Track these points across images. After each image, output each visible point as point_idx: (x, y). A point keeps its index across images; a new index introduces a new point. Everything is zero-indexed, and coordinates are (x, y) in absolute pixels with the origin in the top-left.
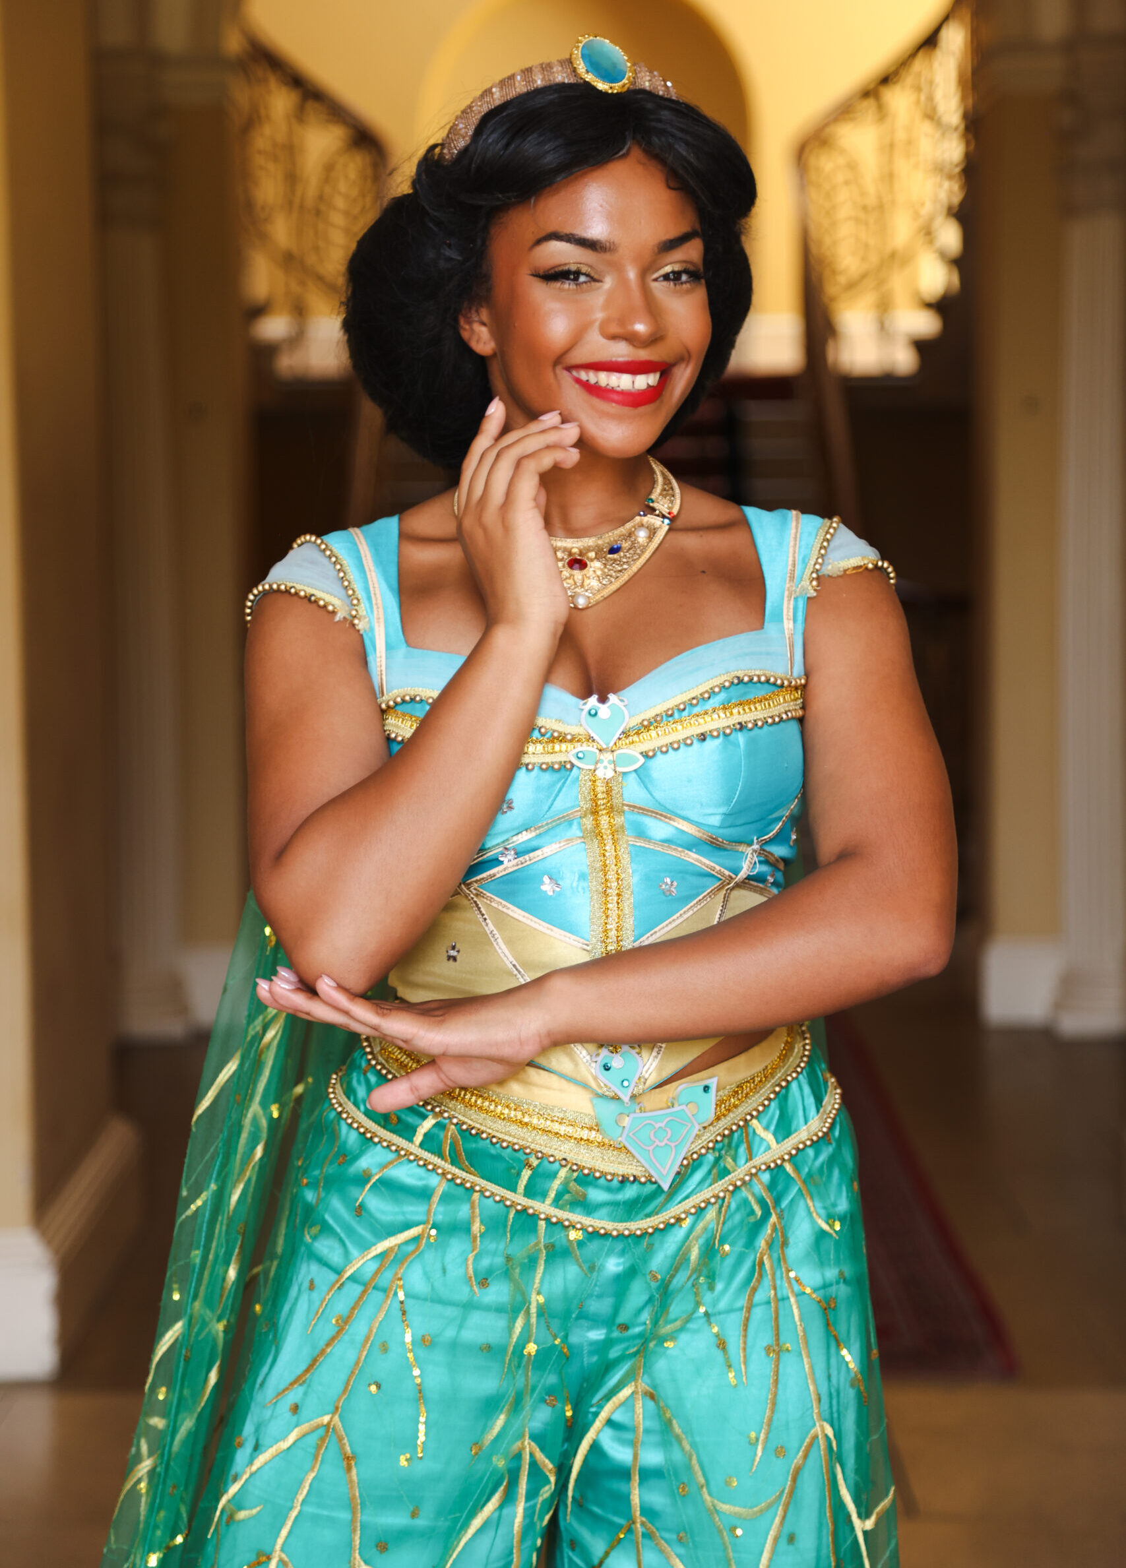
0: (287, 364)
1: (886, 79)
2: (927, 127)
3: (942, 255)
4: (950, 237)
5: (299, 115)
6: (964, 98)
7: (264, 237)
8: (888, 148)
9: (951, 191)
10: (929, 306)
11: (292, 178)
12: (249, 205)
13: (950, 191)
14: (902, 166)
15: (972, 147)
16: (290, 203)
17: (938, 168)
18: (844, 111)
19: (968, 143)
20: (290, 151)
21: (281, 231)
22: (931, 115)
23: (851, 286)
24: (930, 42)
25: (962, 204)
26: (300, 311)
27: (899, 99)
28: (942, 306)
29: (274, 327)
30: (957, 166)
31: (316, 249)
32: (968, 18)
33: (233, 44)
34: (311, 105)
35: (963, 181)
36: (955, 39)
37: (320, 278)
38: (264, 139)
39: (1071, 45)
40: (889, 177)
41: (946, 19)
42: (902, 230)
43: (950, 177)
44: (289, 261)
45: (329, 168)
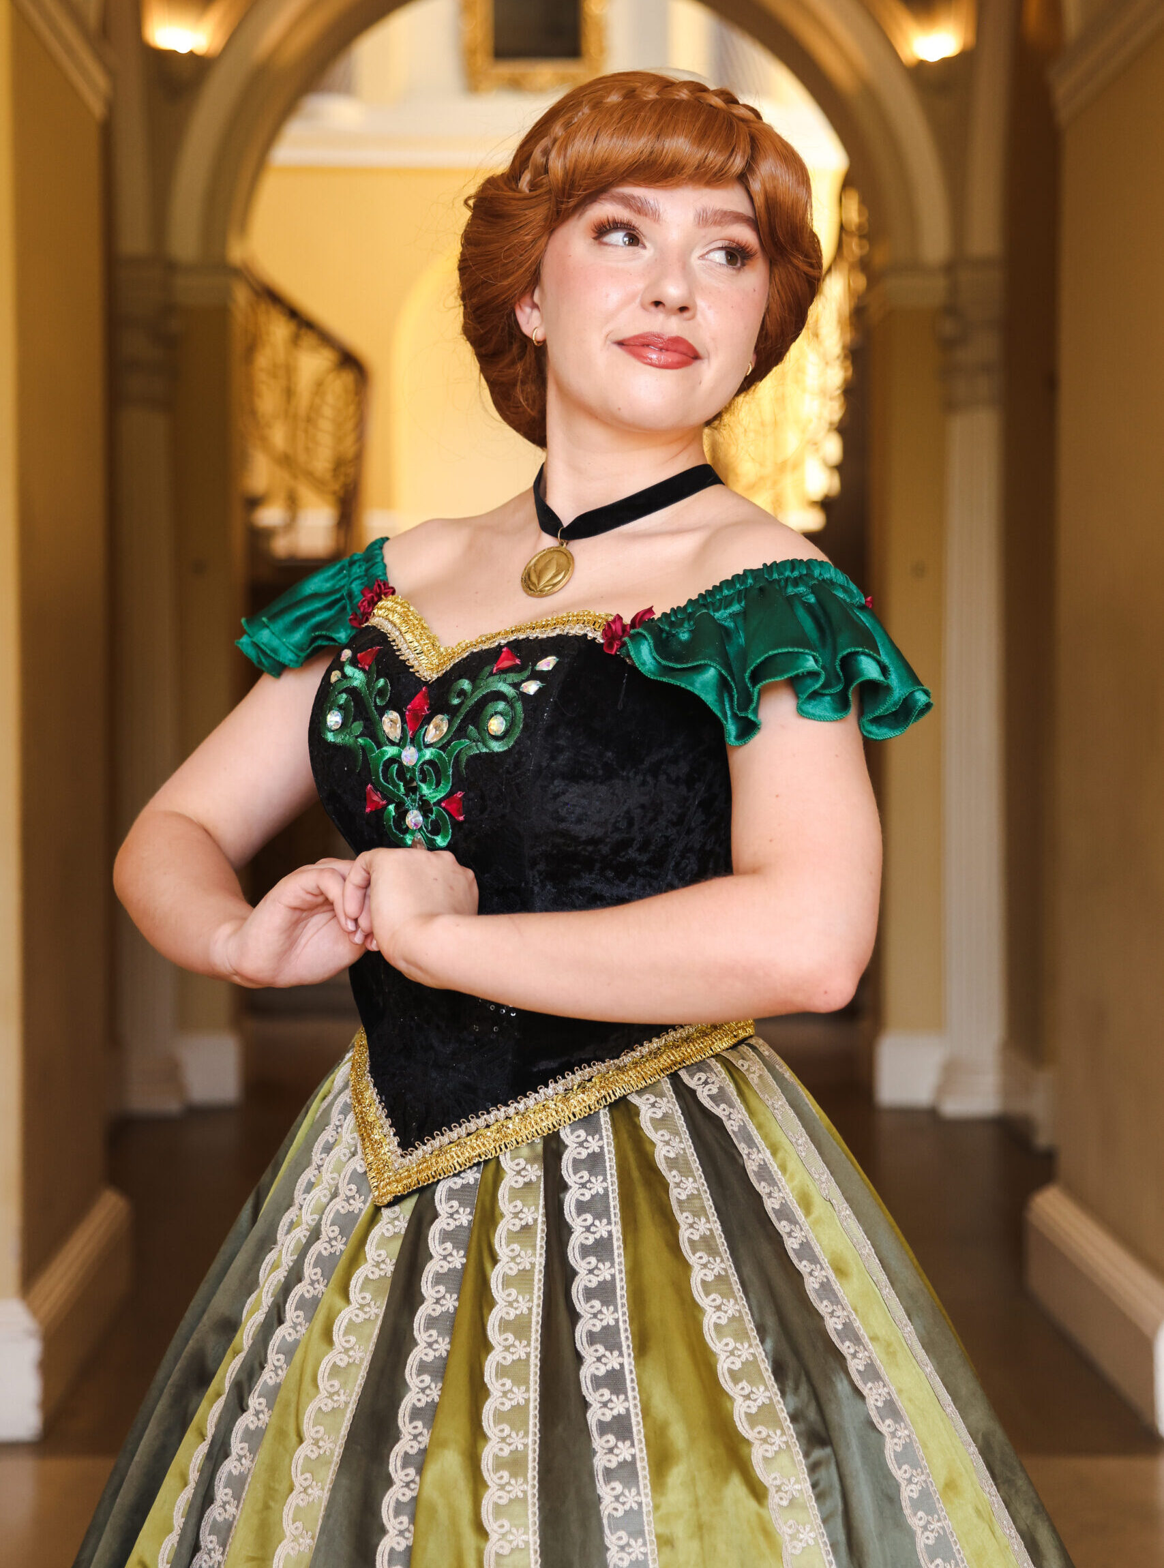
0: (281, 546)
3: (825, 462)
4: (833, 448)
5: (295, 340)
6: (842, 333)
7: (264, 439)
10: (814, 504)
11: (289, 393)
12: (253, 412)
13: (834, 410)
15: (850, 373)
16: (286, 412)
17: (823, 392)
20: (289, 371)
21: (278, 436)
25: (841, 421)
26: (293, 503)
28: (826, 505)
29: (270, 516)
30: (838, 389)
31: (307, 449)
32: (846, 272)
34: (309, 340)
35: (843, 402)
36: (835, 288)
37: (309, 475)
38: (263, 360)
39: (951, 268)
42: (792, 442)
43: (831, 399)
44: (286, 461)
45: (319, 386)
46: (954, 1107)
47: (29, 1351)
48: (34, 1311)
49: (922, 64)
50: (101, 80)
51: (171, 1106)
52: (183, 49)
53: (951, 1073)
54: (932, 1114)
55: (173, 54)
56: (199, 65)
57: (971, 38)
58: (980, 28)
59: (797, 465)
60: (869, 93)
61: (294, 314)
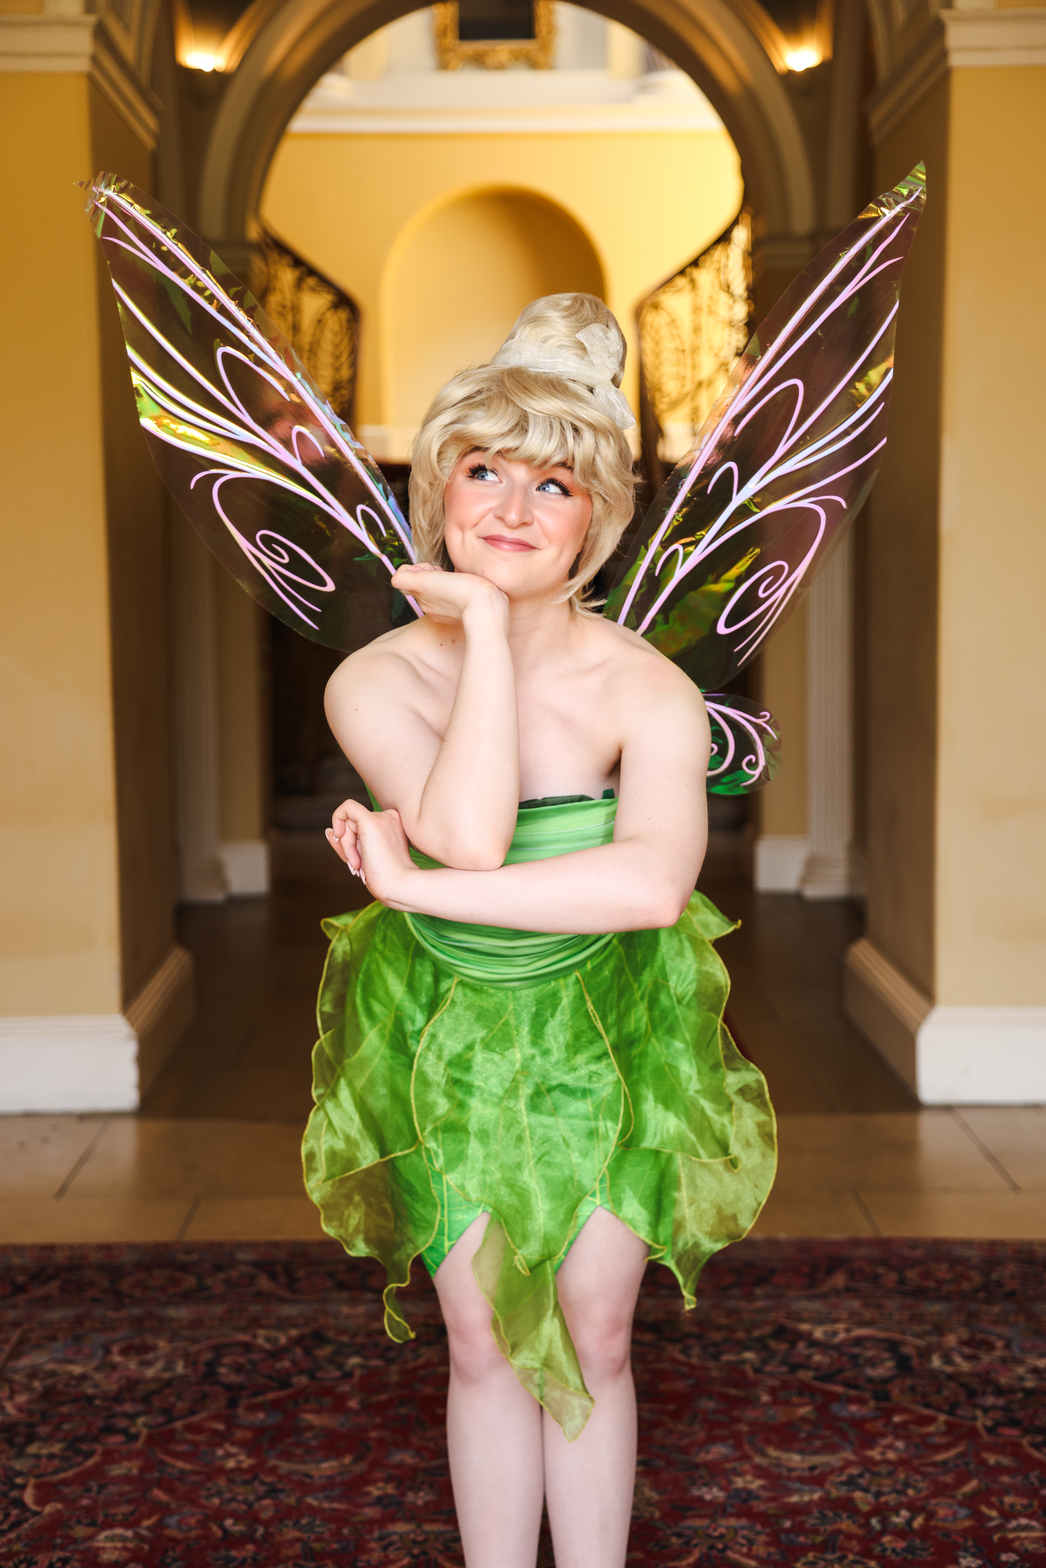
1: (695, 263)
2: (724, 297)
5: (299, 284)
6: (746, 277)
8: (696, 310)
9: (738, 340)
11: (296, 328)
14: (706, 320)
15: (753, 307)
17: (731, 323)
18: (668, 282)
19: (749, 306)
20: (296, 309)
22: (727, 289)
23: (675, 404)
24: (724, 238)
27: (704, 276)
30: (741, 321)
32: (750, 221)
33: (253, 233)
34: (311, 281)
35: (746, 331)
36: (741, 236)
40: (697, 330)
41: (735, 222)
42: (707, 366)
45: (319, 322)
46: (812, 892)
47: (129, 1049)
48: (132, 1022)
49: (791, 73)
50: (151, 121)
51: (218, 896)
52: (207, 69)
53: (812, 867)
54: (797, 898)
55: (199, 72)
56: (220, 79)
57: (829, 53)
58: (836, 45)
59: (710, 383)
60: (750, 94)
61: (298, 262)
